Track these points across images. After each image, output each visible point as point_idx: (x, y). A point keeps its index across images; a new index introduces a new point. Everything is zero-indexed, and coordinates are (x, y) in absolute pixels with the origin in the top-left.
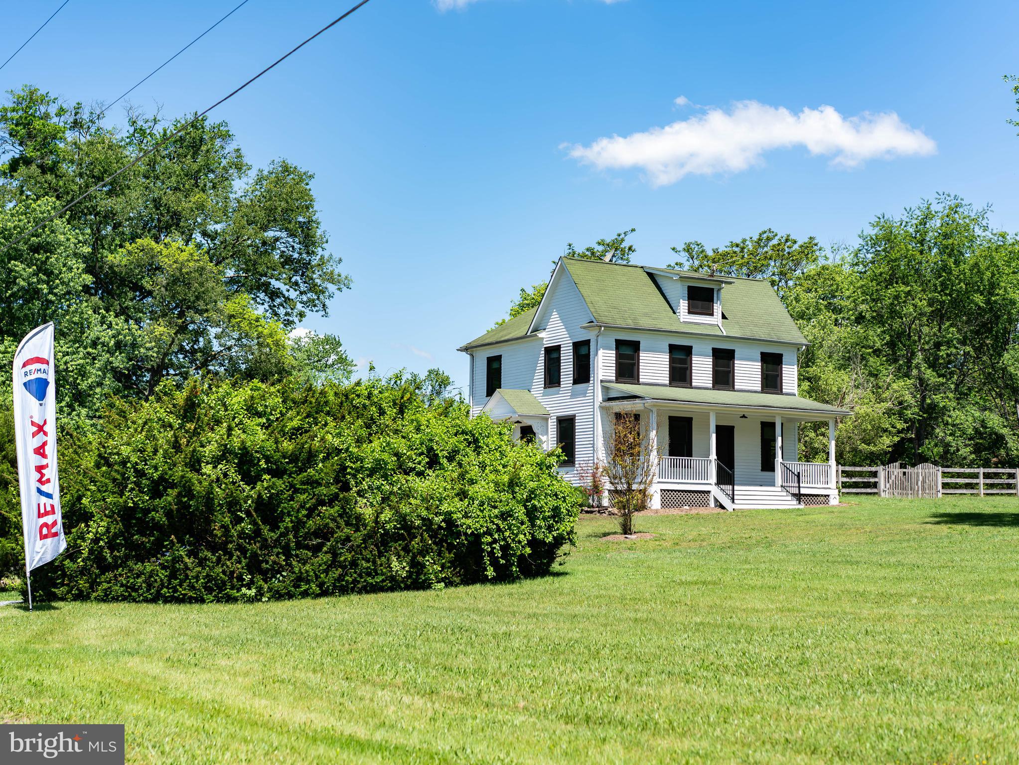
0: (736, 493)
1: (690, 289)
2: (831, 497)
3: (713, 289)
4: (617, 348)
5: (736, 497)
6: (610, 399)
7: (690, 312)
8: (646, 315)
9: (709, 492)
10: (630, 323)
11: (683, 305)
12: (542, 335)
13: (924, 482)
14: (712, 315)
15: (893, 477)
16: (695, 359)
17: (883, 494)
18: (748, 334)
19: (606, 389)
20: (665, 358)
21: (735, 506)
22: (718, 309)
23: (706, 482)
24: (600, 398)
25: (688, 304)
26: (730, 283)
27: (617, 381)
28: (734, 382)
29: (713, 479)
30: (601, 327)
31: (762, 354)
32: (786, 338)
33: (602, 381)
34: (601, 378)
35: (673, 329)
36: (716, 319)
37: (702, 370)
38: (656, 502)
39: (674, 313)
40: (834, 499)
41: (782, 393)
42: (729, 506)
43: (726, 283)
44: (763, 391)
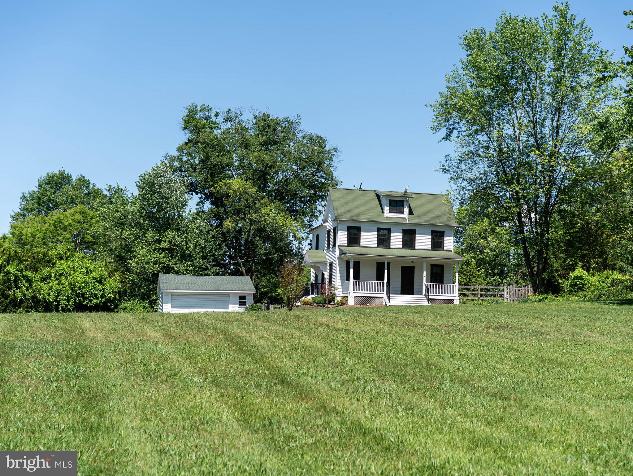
0: (391, 298)
1: (390, 201)
2: (455, 300)
3: (403, 201)
4: (348, 230)
5: (391, 300)
6: (342, 254)
7: (390, 212)
8: (366, 214)
9: (383, 297)
10: (355, 218)
11: (386, 209)
12: (326, 224)
14: (403, 213)
15: (512, 292)
16: (392, 235)
17: (506, 300)
18: (423, 221)
19: (340, 250)
20: (375, 235)
21: (390, 304)
22: (406, 210)
23: (382, 293)
24: (338, 254)
25: (390, 208)
26: (412, 198)
27: (348, 245)
28: (415, 245)
29: (385, 292)
30: (338, 220)
31: (432, 231)
32: (446, 223)
33: (339, 246)
34: (339, 244)
35: (378, 220)
36: (406, 214)
37: (396, 239)
38: (351, 302)
39: (383, 212)
40: (457, 302)
41: (443, 250)
42: (388, 304)
43: (409, 197)
44: (432, 249)
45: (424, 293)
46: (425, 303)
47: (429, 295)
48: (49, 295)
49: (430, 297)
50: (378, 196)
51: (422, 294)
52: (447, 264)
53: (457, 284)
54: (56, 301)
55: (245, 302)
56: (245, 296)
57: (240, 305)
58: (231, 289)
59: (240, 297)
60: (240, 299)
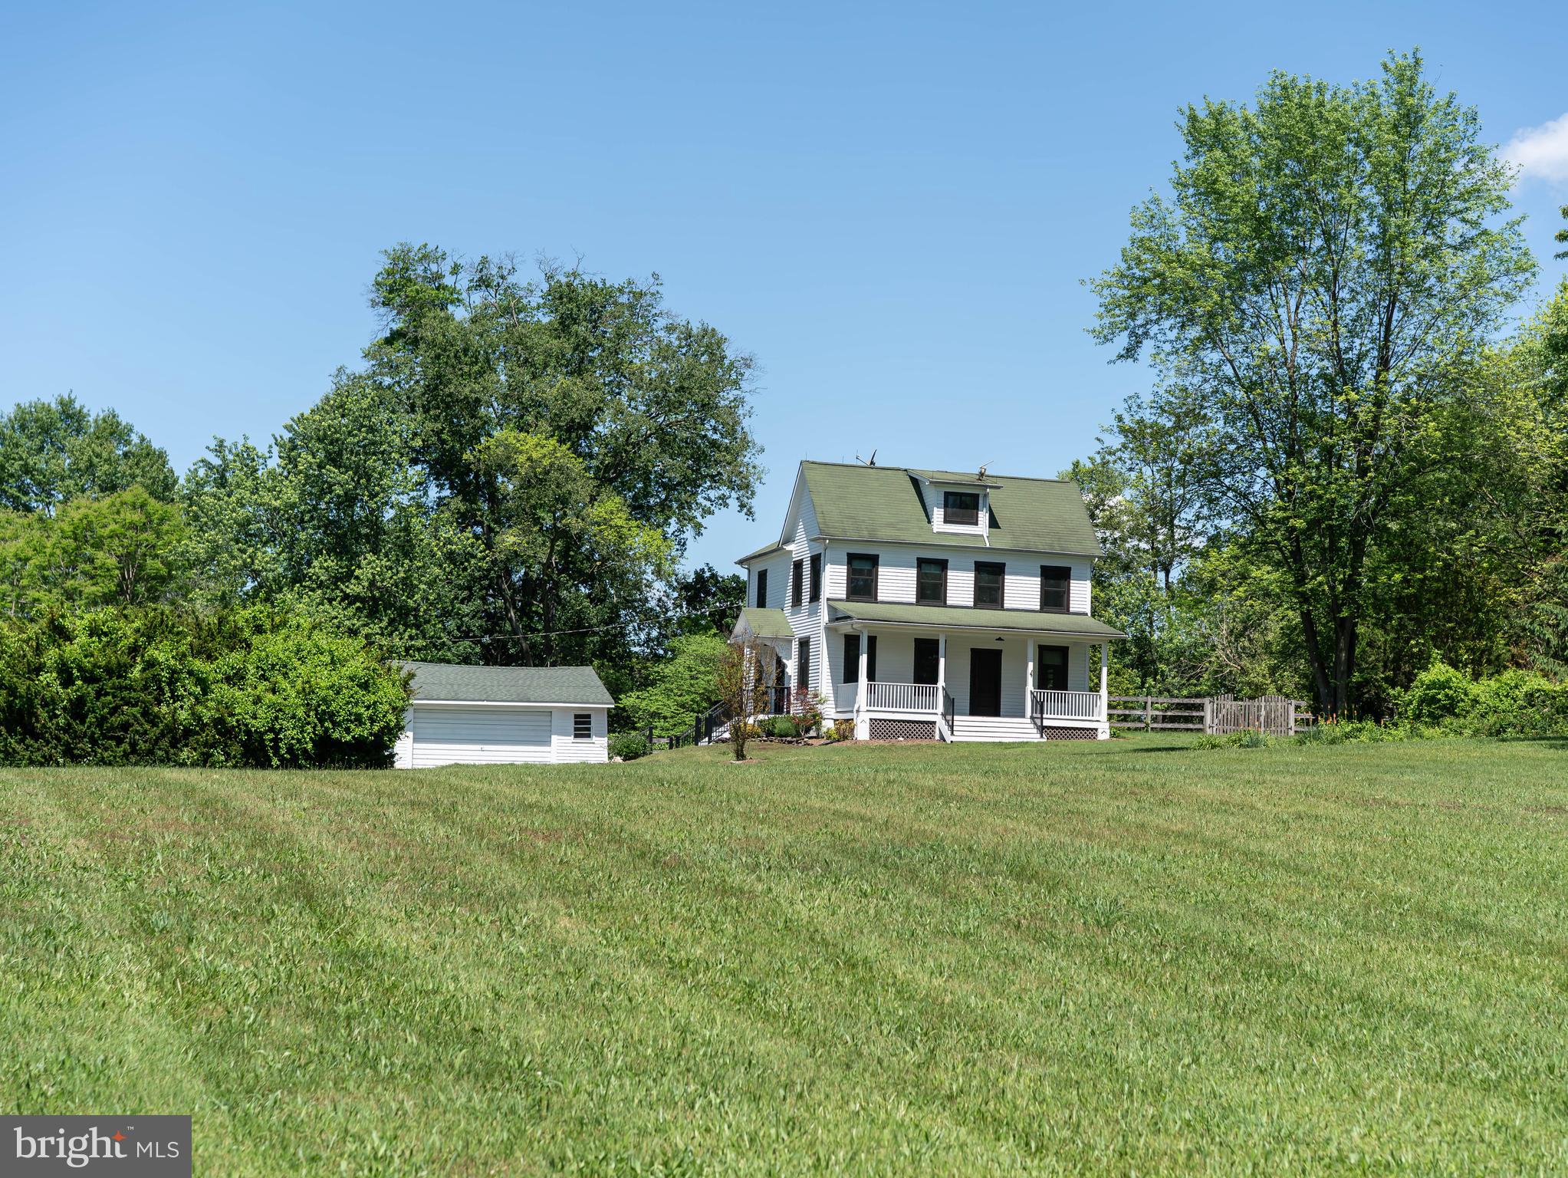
0: (955, 723)
1: (947, 494)
2: (1100, 731)
3: (978, 495)
4: (849, 563)
5: (955, 728)
6: (837, 619)
7: (946, 521)
8: (890, 525)
9: (935, 723)
10: (865, 535)
11: (938, 514)
12: (789, 547)
13: (1267, 716)
14: (977, 524)
15: (1224, 711)
16: (951, 575)
17: (1209, 731)
18: (1021, 545)
19: (832, 610)
20: (911, 575)
21: (954, 739)
22: (983, 517)
23: (931, 711)
24: (826, 619)
25: (945, 512)
26: (998, 488)
27: (848, 599)
28: (1003, 600)
29: (940, 709)
30: (825, 539)
31: (1043, 567)
32: (1075, 548)
33: (828, 599)
34: (828, 595)
35: (920, 540)
36: (982, 527)
37: (960, 586)
38: (862, 733)
39: (929, 522)
40: (1104, 735)
41: (1068, 612)
42: (949, 738)
43: (991, 487)
44: (1042, 610)
45: (1028, 712)
46: (1034, 736)
47: (1042, 718)
48: (255, 717)
49: (1046, 723)
50: (915, 482)
51: (1023, 716)
52: (1075, 644)
53: (1104, 691)
54: (272, 730)
55: (589, 729)
56: (589, 716)
57: (576, 736)
58: (556, 699)
59: (576, 716)
60: (576, 723)
